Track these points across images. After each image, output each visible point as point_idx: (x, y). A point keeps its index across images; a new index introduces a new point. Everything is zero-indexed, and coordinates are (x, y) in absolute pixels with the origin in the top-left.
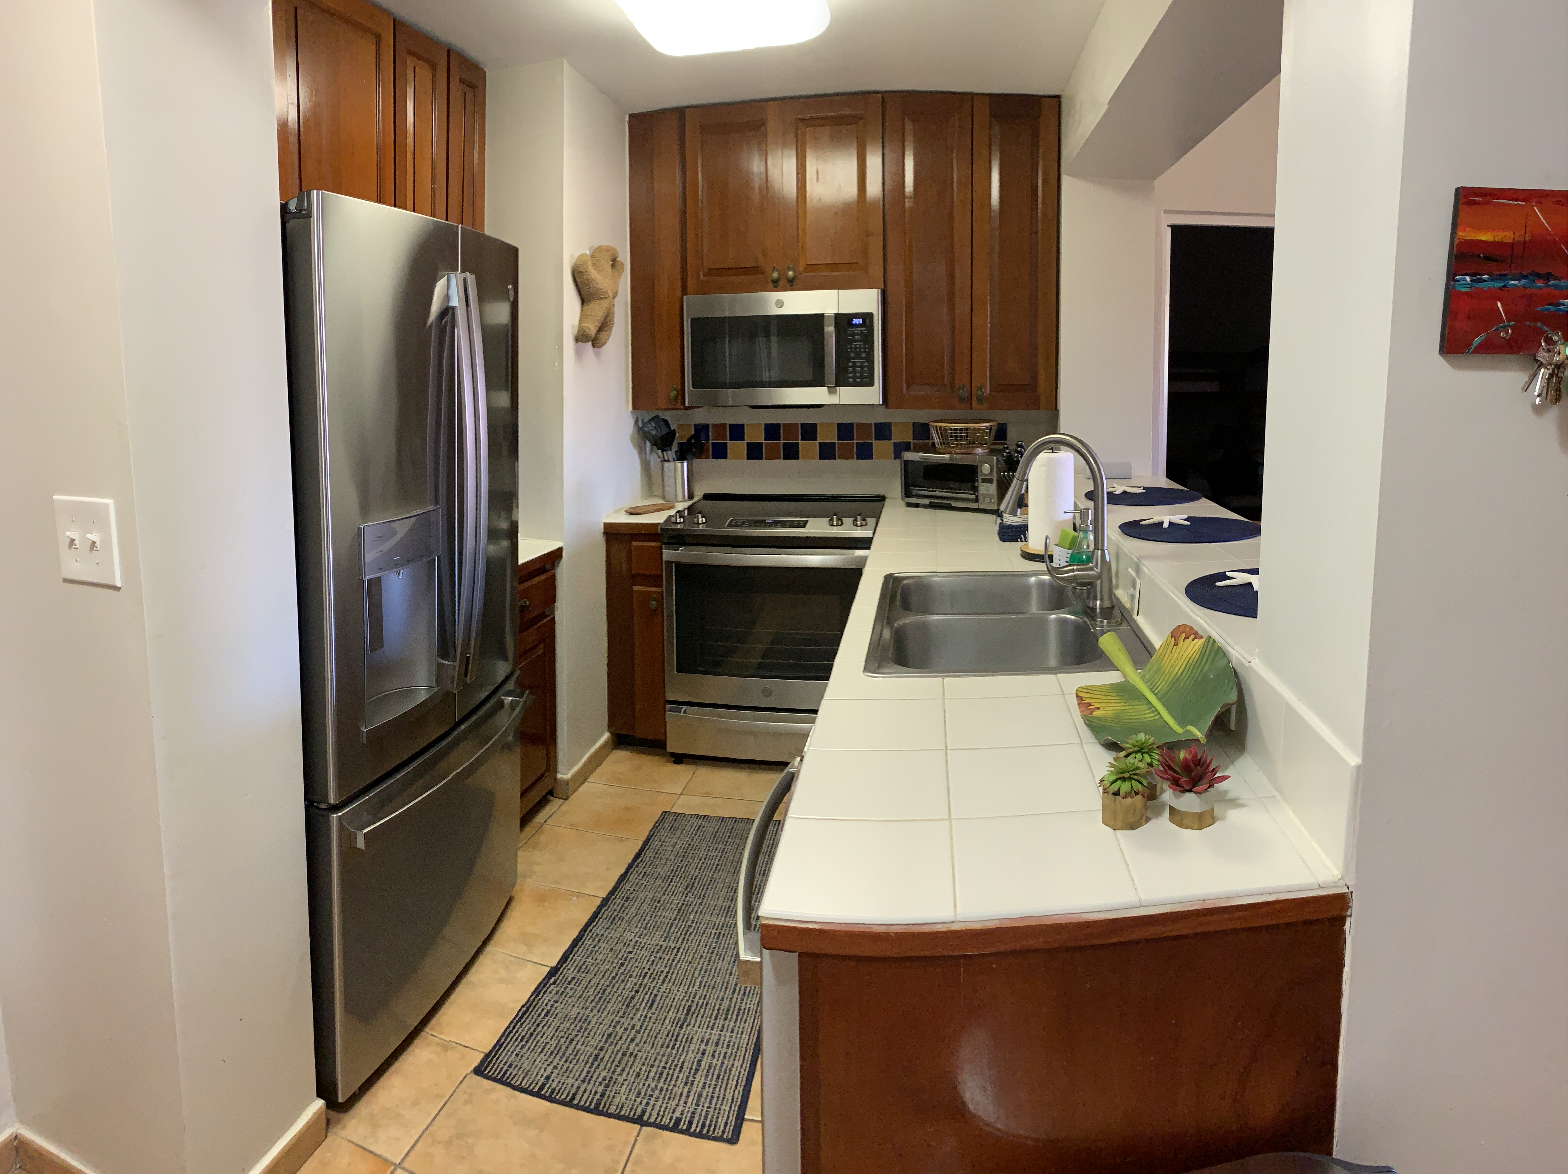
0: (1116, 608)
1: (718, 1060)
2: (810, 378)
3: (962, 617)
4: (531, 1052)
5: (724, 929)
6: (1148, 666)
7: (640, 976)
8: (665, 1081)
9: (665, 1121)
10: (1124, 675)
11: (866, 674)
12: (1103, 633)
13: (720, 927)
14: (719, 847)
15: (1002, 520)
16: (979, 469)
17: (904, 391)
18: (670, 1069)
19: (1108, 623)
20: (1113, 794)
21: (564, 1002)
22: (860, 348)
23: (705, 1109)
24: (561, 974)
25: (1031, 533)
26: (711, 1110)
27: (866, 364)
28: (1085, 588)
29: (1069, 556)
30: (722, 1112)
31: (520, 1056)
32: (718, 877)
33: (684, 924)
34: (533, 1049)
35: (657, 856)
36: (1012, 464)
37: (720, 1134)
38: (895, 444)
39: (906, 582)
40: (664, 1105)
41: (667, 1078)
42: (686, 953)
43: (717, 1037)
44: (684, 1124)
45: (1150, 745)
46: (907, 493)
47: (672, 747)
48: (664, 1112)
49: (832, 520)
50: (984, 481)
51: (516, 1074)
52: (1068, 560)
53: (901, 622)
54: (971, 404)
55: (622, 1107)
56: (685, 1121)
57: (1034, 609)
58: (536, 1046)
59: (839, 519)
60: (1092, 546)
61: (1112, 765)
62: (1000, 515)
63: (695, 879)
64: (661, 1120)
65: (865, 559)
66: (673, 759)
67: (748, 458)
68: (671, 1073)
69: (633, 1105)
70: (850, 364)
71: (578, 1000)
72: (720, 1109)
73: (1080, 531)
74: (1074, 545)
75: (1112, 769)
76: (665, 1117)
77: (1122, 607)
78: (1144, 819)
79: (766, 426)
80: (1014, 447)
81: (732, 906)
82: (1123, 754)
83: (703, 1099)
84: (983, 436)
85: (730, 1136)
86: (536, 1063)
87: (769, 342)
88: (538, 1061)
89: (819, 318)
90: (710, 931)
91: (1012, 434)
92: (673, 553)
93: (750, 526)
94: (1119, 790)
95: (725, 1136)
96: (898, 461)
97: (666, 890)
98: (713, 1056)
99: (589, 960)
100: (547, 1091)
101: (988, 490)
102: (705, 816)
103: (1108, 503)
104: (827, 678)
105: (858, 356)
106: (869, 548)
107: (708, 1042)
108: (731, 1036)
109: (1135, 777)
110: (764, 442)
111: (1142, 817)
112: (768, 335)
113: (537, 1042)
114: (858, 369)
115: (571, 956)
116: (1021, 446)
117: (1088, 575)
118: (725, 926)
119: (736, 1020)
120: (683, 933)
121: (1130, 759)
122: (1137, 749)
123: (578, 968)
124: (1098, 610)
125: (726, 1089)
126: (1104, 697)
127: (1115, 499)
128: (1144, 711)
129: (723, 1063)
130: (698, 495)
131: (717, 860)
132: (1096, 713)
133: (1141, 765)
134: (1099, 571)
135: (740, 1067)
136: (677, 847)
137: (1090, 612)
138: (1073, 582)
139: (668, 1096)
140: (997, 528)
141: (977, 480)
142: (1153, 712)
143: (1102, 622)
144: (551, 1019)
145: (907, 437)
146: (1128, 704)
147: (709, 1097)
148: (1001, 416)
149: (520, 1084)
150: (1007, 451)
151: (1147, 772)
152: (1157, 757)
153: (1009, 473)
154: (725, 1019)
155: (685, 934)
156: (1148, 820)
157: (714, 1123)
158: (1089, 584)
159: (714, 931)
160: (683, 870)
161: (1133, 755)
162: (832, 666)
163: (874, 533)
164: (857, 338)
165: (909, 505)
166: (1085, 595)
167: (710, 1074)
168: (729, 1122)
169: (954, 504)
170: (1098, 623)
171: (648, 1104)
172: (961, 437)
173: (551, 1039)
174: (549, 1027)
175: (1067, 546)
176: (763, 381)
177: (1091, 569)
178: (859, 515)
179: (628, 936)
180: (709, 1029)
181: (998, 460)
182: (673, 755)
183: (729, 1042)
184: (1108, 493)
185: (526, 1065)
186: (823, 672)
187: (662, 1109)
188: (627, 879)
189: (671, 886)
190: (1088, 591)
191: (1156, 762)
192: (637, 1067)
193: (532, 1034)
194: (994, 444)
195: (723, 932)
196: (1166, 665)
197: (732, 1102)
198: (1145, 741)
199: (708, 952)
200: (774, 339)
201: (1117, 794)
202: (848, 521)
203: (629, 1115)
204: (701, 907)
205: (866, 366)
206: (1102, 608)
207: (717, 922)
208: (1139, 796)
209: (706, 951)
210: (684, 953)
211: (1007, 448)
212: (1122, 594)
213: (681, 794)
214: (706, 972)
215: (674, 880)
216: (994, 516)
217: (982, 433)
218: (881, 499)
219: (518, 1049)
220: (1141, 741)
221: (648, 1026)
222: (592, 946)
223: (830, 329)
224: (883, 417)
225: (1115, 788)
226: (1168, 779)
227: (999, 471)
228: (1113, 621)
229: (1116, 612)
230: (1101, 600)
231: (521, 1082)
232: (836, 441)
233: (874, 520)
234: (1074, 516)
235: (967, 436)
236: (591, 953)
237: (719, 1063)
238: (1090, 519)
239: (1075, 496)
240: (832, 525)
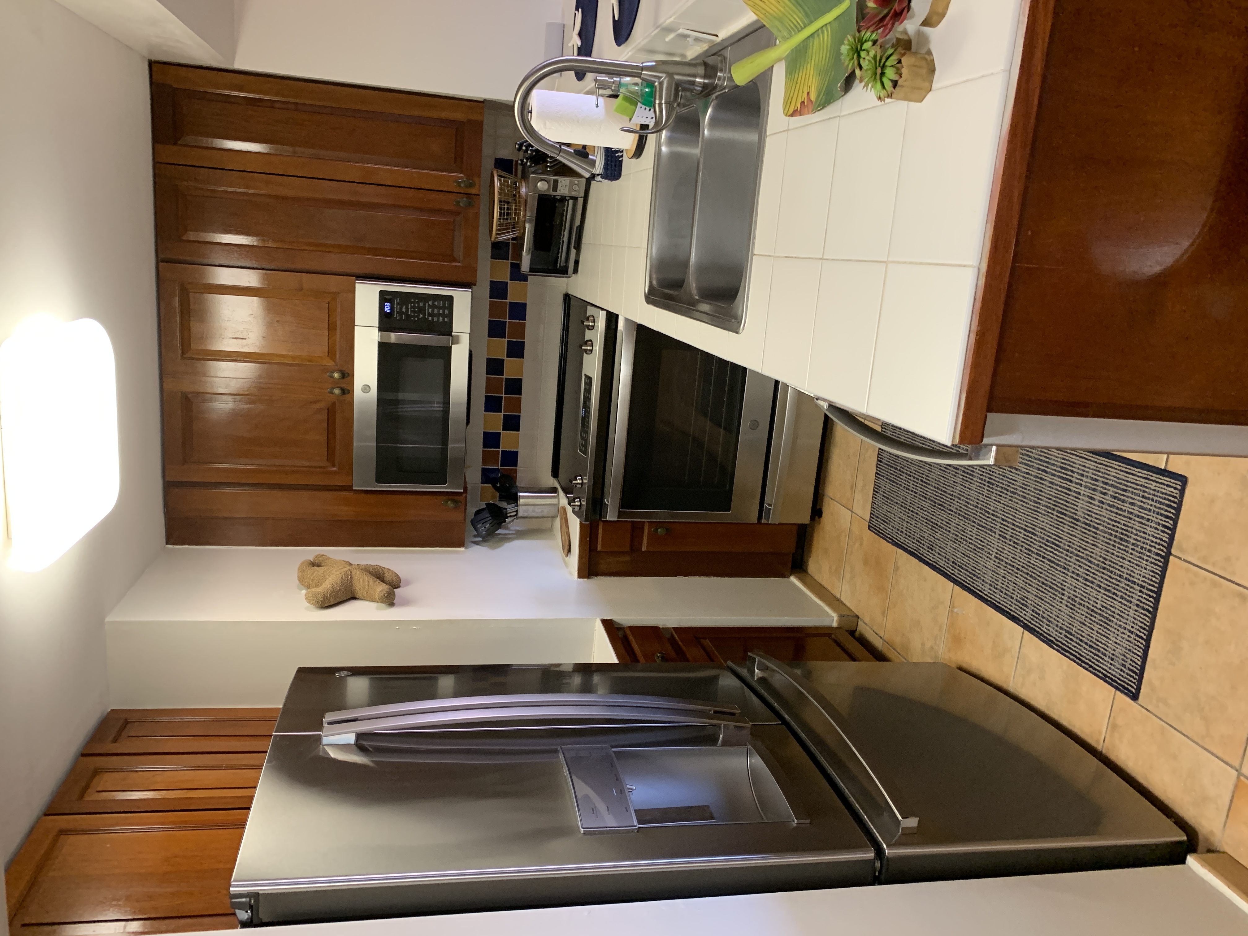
0: (706, 60)
1: (1109, 490)
2: (440, 362)
3: (695, 229)
4: (1108, 647)
5: (984, 478)
6: (774, 31)
7: (1029, 555)
8: (1128, 537)
9: (1165, 537)
10: (779, 60)
11: (741, 331)
12: (731, 79)
13: (983, 482)
14: (904, 478)
15: (598, 175)
16: (543, 193)
17: (459, 264)
18: (1117, 531)
19: (721, 71)
20: (895, 87)
21: (1056, 618)
22: (414, 307)
23: (1153, 503)
24: (1030, 622)
25: (615, 145)
26: (1155, 498)
27: (430, 303)
28: (680, 93)
29: (644, 107)
30: (1157, 489)
31: (1113, 657)
32: (934, 481)
33: (978, 514)
34: (1105, 645)
35: (912, 536)
36: (539, 158)
37: (1177, 491)
38: (512, 279)
39: (654, 282)
40: (1151, 538)
41: (1126, 535)
42: (1007, 513)
43: (1087, 490)
44: (1168, 522)
45: (855, 41)
46: (563, 272)
47: (805, 519)
48: (1156, 538)
49: (586, 351)
50: (555, 189)
51: (1131, 660)
52: (648, 108)
53: (694, 292)
54: (474, 195)
55: (1153, 572)
56: (1165, 521)
57: (696, 151)
58: (1101, 643)
59: (586, 343)
60: (637, 80)
61: (866, 85)
62: (593, 176)
63: (935, 503)
64: (1165, 541)
65: (627, 321)
66: (817, 517)
67: (518, 430)
68: (1120, 531)
69: (1151, 563)
70: (430, 318)
71: (1054, 607)
72: (1155, 490)
73: (618, 91)
74: (632, 100)
75: (870, 86)
76: (1161, 537)
77: (706, 54)
78: (927, 57)
79: (486, 410)
80: (521, 153)
81: (963, 469)
82: (858, 72)
83: (1145, 506)
84: (508, 186)
85: (1180, 483)
86: (1118, 642)
87: (404, 402)
88: (1115, 640)
89: (383, 347)
90: (986, 491)
91: (506, 153)
92: (610, 510)
93: (587, 433)
94: (892, 81)
95: (1179, 488)
96: (530, 278)
97: (946, 530)
98: (1105, 494)
99: (1014, 596)
100: (1143, 633)
101: (565, 186)
102: (874, 491)
103: (590, 56)
104: (745, 369)
105: (422, 310)
106: (617, 316)
107: (1091, 498)
108: (1087, 477)
109: (883, 61)
110: (502, 413)
111: (926, 59)
112: (396, 402)
113: (1098, 641)
114: (436, 311)
115: (1012, 613)
116: (521, 145)
117: (667, 88)
118: (981, 477)
119: (1072, 471)
120: (988, 515)
121: (864, 64)
122: (856, 55)
123: (1023, 607)
124: (706, 81)
125: (1136, 484)
126: (798, 85)
127: (586, 49)
128: (820, 42)
129: (1112, 485)
130: (552, 482)
131: (917, 481)
132: (813, 97)
133: (872, 53)
134: (664, 75)
135: (1115, 470)
136: (904, 517)
137: (707, 91)
138: (673, 106)
139: (1142, 534)
140: (606, 181)
141: (554, 196)
142: (823, 33)
143: (719, 79)
144: (1074, 629)
145: (505, 266)
146: (809, 60)
147: (1143, 500)
148: (488, 164)
149: (1140, 656)
150: (525, 161)
151: (881, 47)
152: (868, 34)
153: (548, 162)
154: (1071, 481)
155: (989, 513)
156: (929, 53)
157: (1167, 497)
158: (678, 87)
159: (986, 488)
160: (926, 513)
161: (861, 60)
162: (732, 363)
163: (603, 309)
164: (404, 310)
165: (576, 271)
166: (688, 94)
167: (1122, 497)
168: (1166, 483)
169: (577, 223)
170: (720, 83)
171: (1150, 551)
172: (508, 209)
173: (1093, 630)
174: (1082, 631)
175: (633, 107)
176: (443, 411)
177: (661, 84)
178: (583, 322)
179: (990, 564)
180: (1080, 497)
181: (533, 173)
182: (812, 519)
183: (1092, 479)
184: (579, 54)
185: (1119, 651)
186: (739, 372)
187: (1154, 540)
188: (934, 564)
189: (942, 525)
190: (684, 89)
191: (874, 36)
192: (1115, 559)
193: (1090, 646)
194: (516, 175)
195: (987, 479)
196: (776, 10)
197: (1148, 479)
198: (849, 45)
199: (1007, 494)
200: (401, 396)
201: (895, 84)
202: (589, 335)
203: (1160, 566)
204: (962, 498)
205: (433, 303)
206: (705, 77)
207: (978, 484)
208: (903, 60)
209: (1004, 495)
210: (1007, 515)
211: (522, 161)
212: (693, 52)
213: (852, 511)
214: (1025, 497)
215: (936, 522)
216: (593, 182)
217: (505, 186)
218: (567, 298)
219: (1107, 659)
220: (848, 50)
221: (1076, 549)
222: (1001, 594)
223: (393, 337)
224: (484, 289)
225: (888, 84)
226: (893, 24)
227: (544, 172)
228: (719, 65)
229: (711, 61)
230: (695, 76)
231: (1138, 655)
232: (506, 339)
233: (589, 308)
234: (602, 96)
235: (508, 202)
236: (1007, 595)
237: (1112, 489)
238: (607, 79)
239: (579, 92)
240: (591, 351)
